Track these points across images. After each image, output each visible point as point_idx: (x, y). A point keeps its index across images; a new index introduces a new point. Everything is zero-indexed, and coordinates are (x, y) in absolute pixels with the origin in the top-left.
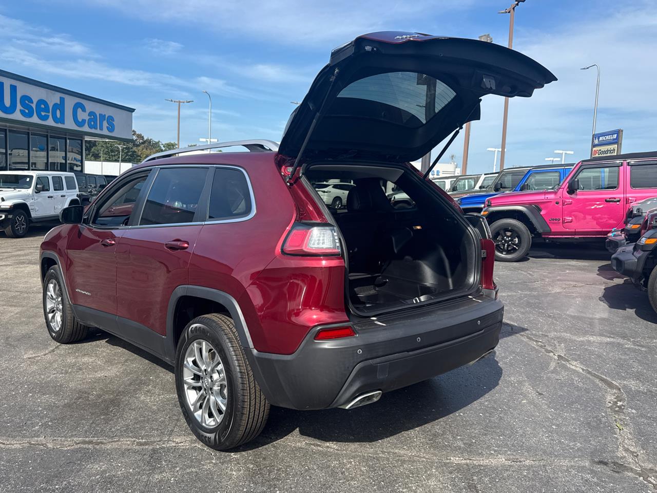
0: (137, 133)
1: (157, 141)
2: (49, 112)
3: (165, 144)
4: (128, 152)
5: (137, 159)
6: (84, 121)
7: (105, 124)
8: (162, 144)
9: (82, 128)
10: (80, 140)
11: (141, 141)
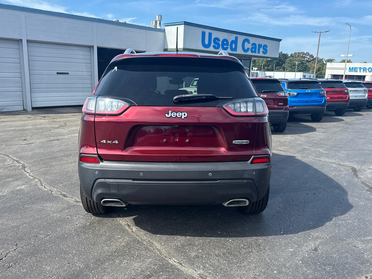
0: (310, 54)
1: (322, 58)
2: (228, 46)
3: (327, 60)
4: (303, 66)
5: (308, 70)
6: (248, 49)
7: (261, 50)
8: (325, 60)
9: (247, 53)
10: (249, 60)
11: (312, 59)
